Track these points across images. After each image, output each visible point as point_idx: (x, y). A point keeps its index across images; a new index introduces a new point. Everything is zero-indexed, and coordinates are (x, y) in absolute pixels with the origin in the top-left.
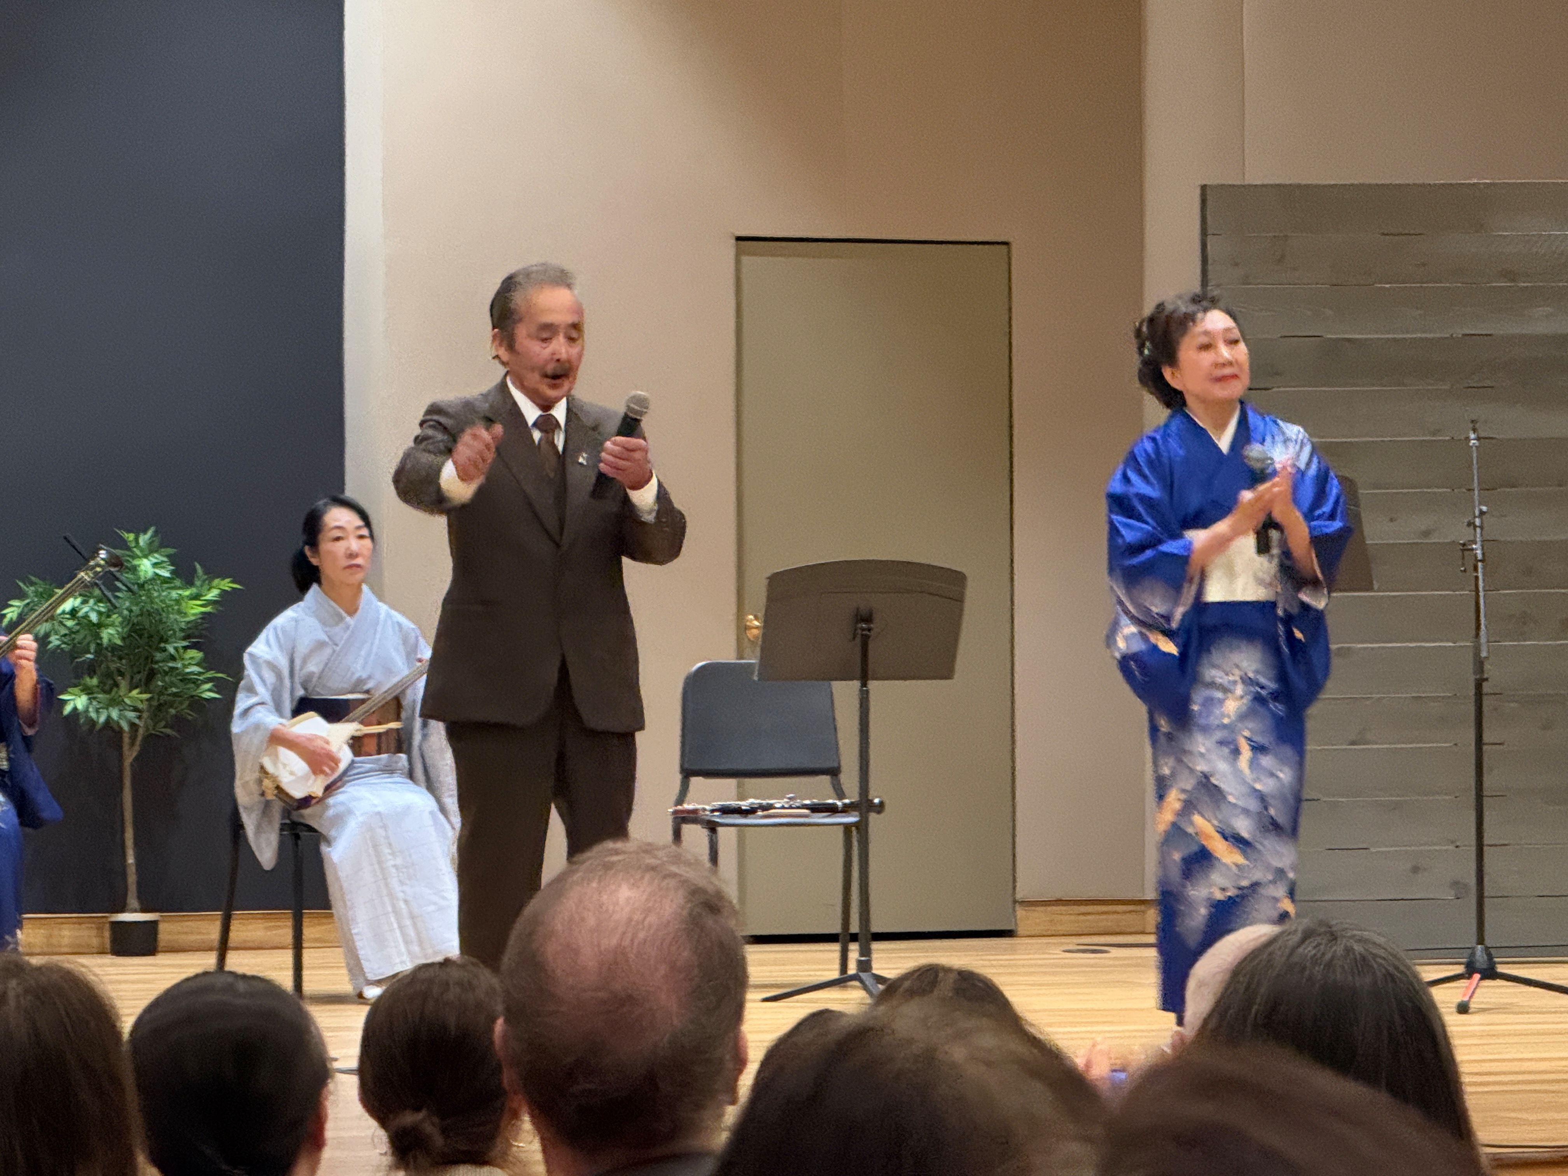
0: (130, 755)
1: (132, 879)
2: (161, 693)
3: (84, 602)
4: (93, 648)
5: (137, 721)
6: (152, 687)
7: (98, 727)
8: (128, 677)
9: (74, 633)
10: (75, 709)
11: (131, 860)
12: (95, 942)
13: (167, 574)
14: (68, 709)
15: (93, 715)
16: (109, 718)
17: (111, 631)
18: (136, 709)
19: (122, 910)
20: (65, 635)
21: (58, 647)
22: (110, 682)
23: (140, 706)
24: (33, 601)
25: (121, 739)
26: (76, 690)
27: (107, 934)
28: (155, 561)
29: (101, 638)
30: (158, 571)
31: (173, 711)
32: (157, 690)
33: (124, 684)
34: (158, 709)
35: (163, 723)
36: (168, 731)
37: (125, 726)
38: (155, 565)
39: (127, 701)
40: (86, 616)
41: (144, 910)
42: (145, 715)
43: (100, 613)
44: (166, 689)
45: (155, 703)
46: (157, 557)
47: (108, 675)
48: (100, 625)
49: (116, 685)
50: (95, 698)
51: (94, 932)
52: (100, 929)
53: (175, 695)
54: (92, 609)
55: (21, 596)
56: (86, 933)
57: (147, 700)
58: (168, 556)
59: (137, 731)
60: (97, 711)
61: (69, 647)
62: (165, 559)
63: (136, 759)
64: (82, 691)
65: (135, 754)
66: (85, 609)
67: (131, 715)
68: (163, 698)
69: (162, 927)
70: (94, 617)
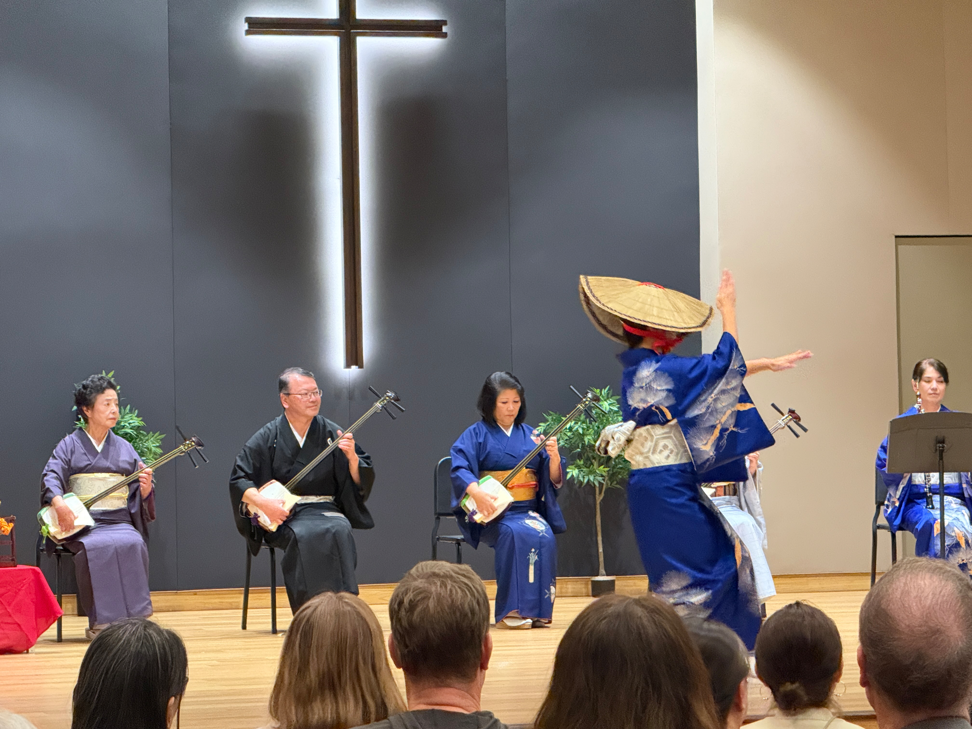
0: (599, 498)
1: (601, 559)
2: (614, 468)
3: (576, 423)
4: (580, 445)
5: (602, 482)
6: (610, 464)
7: (584, 485)
8: (597, 460)
9: (571, 438)
10: (573, 476)
11: (601, 550)
12: (584, 590)
13: (616, 409)
14: (569, 476)
15: (582, 479)
16: (589, 480)
17: (589, 437)
18: (602, 476)
19: (597, 575)
20: (566, 440)
21: (563, 446)
22: (589, 462)
23: (604, 474)
24: (550, 423)
25: (595, 490)
26: (573, 467)
27: (590, 587)
28: (609, 402)
29: (585, 441)
30: (612, 408)
31: (620, 476)
32: (612, 466)
33: (596, 464)
34: (612, 476)
35: (615, 482)
36: (618, 486)
37: (597, 484)
38: (610, 405)
39: (597, 471)
40: (577, 430)
41: (608, 575)
42: (607, 478)
43: (583, 429)
44: (617, 465)
45: (611, 472)
46: (612, 401)
47: (588, 459)
48: (583, 435)
49: (592, 464)
50: (582, 471)
51: (583, 586)
52: (587, 584)
53: (621, 468)
54: (580, 427)
55: (545, 421)
56: (580, 586)
57: (608, 471)
58: (617, 400)
59: (602, 487)
60: (584, 478)
61: (569, 446)
62: (615, 401)
63: (602, 500)
64: (576, 467)
65: (601, 498)
66: (576, 427)
67: (600, 479)
68: (615, 470)
69: (616, 583)
70: (581, 431)
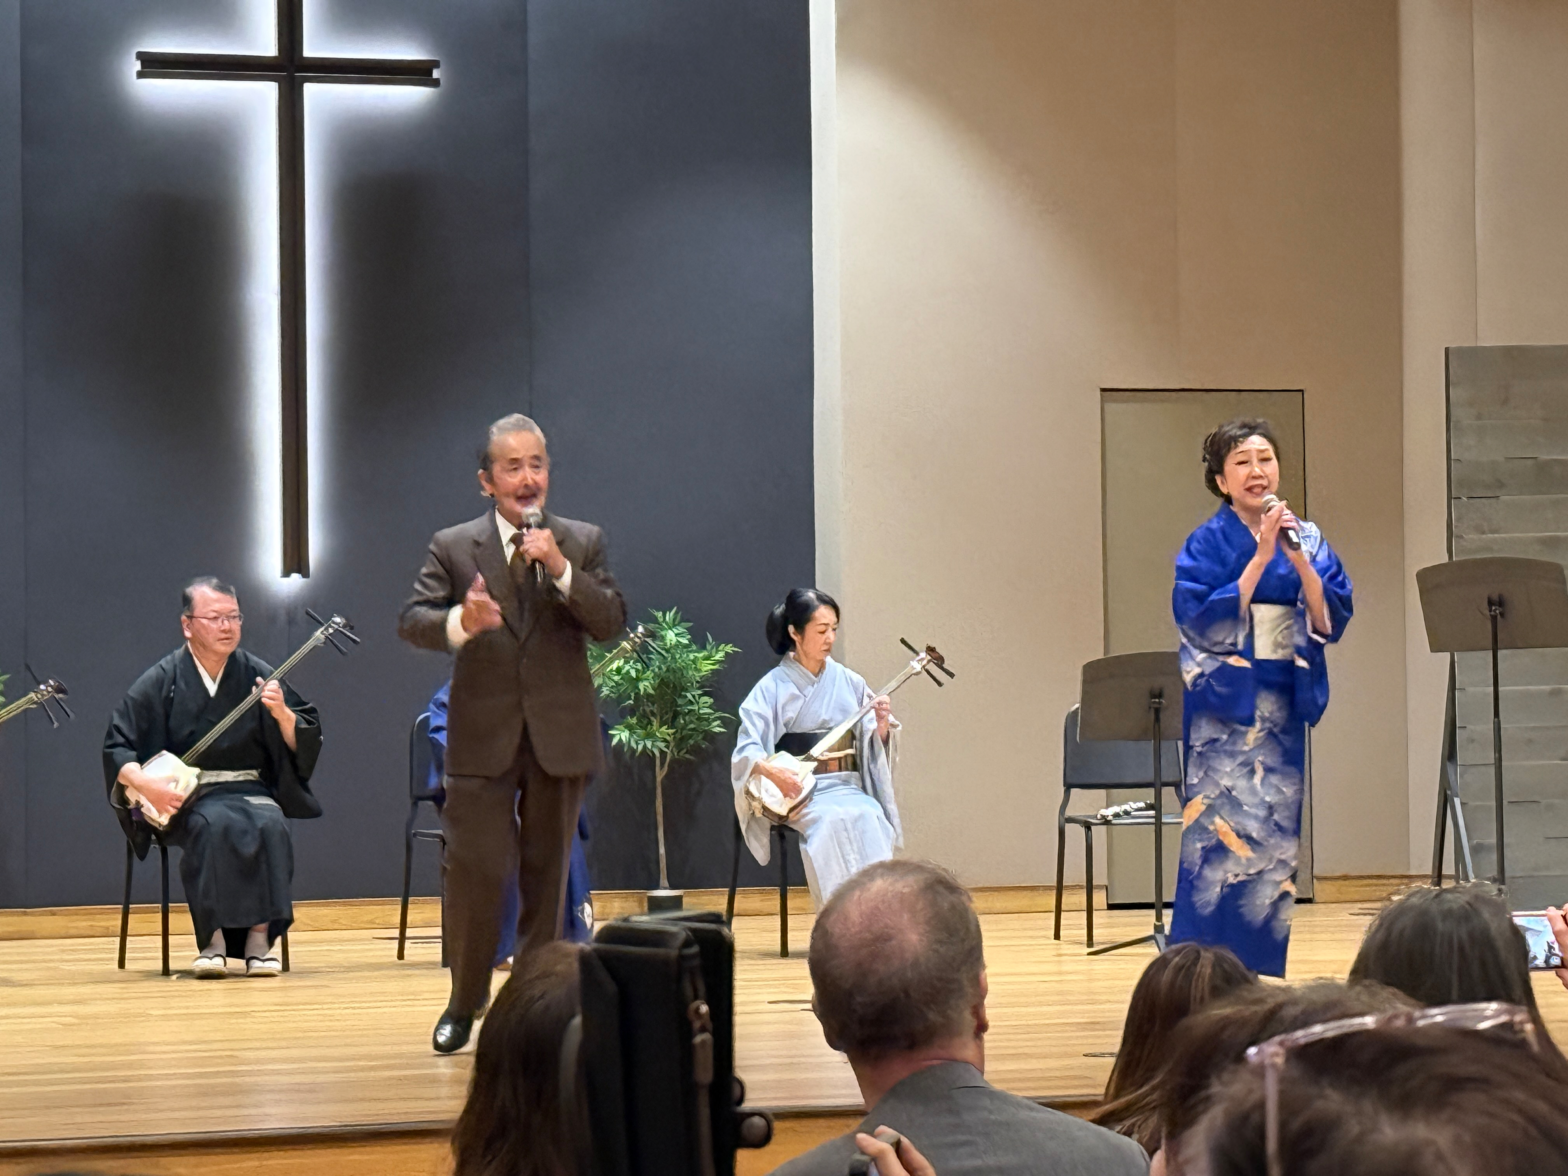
0: (660, 774)
1: (663, 865)
2: (683, 729)
3: (626, 662)
4: (633, 695)
5: (665, 750)
6: (676, 724)
7: (637, 754)
8: (658, 717)
9: (620, 685)
10: (620, 740)
11: (662, 851)
12: (637, 911)
13: (686, 642)
14: (615, 741)
15: (633, 745)
16: (645, 746)
17: (647, 684)
18: (665, 741)
19: (657, 887)
20: (612, 687)
21: (608, 695)
22: (645, 722)
23: (668, 738)
25: (654, 762)
26: (621, 727)
27: (646, 905)
28: (676, 631)
29: (640, 690)
30: (680, 640)
31: (691, 742)
32: (680, 726)
33: (656, 722)
34: (680, 741)
35: (685, 751)
36: (687, 756)
37: (657, 753)
38: (677, 635)
39: (658, 734)
40: (628, 672)
41: (672, 887)
42: (672, 744)
43: (637, 671)
44: (687, 725)
45: (678, 736)
46: (680, 630)
47: (644, 715)
48: (638, 679)
49: (650, 723)
50: (635, 733)
51: (636, 904)
52: (640, 902)
53: (693, 729)
54: (632, 668)
56: (630, 905)
57: (674, 734)
58: (687, 628)
59: (666, 757)
60: (637, 744)
61: (616, 695)
62: (685, 630)
63: (666, 776)
64: (626, 727)
65: (665, 773)
66: (627, 667)
67: (662, 745)
68: (684, 732)
69: (684, 899)
70: (633, 674)
